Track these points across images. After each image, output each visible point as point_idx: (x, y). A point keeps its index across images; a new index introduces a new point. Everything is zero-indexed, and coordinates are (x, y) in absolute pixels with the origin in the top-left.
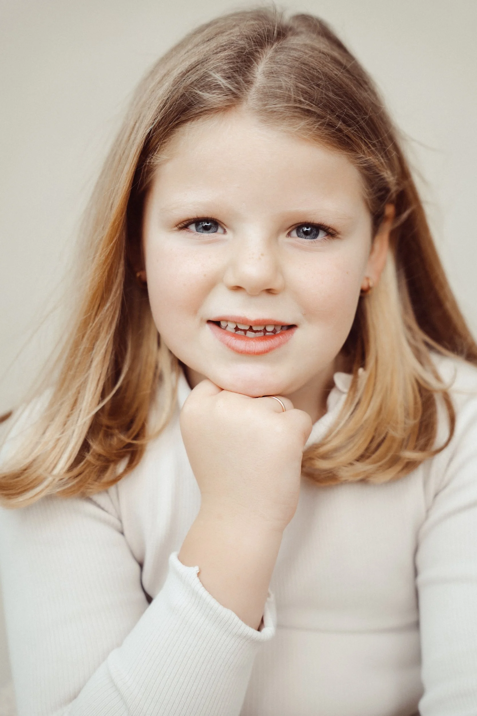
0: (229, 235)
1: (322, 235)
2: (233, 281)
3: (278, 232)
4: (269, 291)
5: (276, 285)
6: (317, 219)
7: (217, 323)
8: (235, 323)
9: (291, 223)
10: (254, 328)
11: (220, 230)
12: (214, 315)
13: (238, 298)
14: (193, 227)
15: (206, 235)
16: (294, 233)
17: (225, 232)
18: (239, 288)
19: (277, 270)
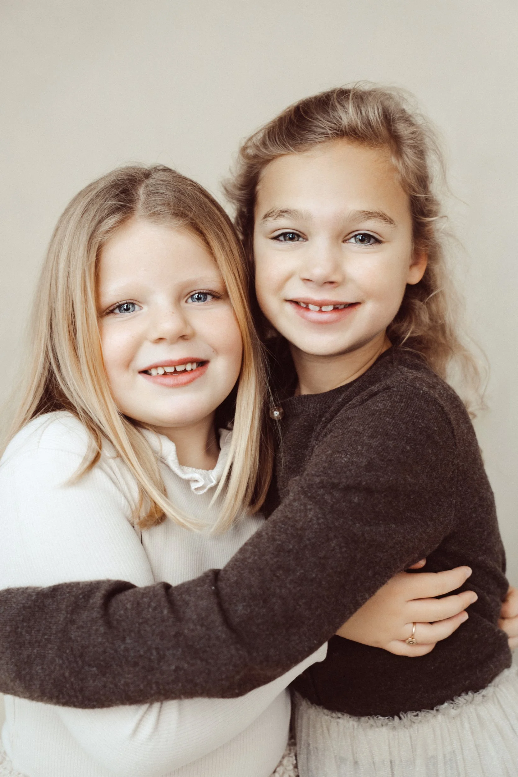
0: (145, 310)
1: (209, 298)
2: (156, 336)
3: (179, 301)
4: (183, 337)
5: (188, 332)
7: (145, 372)
8: (162, 367)
9: (187, 292)
10: (178, 369)
11: (137, 308)
13: (162, 346)
15: (127, 315)
16: (190, 300)
17: (141, 308)
18: (161, 339)
19: (186, 322)
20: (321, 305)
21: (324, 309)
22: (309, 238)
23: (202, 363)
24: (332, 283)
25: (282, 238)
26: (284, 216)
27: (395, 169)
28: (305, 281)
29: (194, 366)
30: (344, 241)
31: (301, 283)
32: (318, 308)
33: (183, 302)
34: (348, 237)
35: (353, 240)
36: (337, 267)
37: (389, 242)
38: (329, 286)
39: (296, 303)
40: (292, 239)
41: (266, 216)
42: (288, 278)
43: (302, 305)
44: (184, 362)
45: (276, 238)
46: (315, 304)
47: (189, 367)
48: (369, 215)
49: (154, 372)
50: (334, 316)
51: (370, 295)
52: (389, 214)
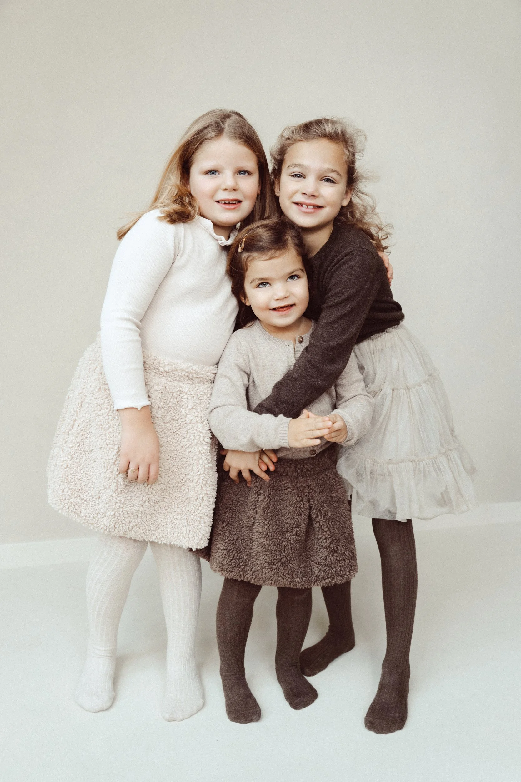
0: (221, 175)
1: (247, 174)
2: (224, 187)
3: (235, 173)
4: (235, 190)
5: (237, 188)
6: (246, 169)
7: (218, 202)
8: (225, 201)
9: (238, 171)
10: (230, 202)
11: (217, 174)
12: (218, 199)
13: (226, 192)
14: (209, 173)
15: (213, 176)
16: (239, 174)
17: (219, 174)
18: (226, 189)
19: (236, 183)
20: (308, 205)
21: (309, 207)
22: (307, 177)
23: (240, 202)
24: (314, 196)
25: (294, 176)
26: (297, 167)
27: (344, 153)
28: (303, 194)
29: (237, 202)
30: (321, 180)
31: (301, 195)
32: (306, 207)
33: (236, 174)
34: (322, 179)
35: (324, 180)
36: (317, 190)
37: (338, 183)
38: (312, 197)
39: (297, 203)
40: (298, 177)
41: (289, 167)
42: (296, 193)
43: (300, 205)
44: (233, 200)
45: (293, 176)
46: (306, 204)
47: (234, 202)
48: (332, 171)
49: (220, 202)
50: (313, 210)
51: (328, 204)
52: (340, 172)
